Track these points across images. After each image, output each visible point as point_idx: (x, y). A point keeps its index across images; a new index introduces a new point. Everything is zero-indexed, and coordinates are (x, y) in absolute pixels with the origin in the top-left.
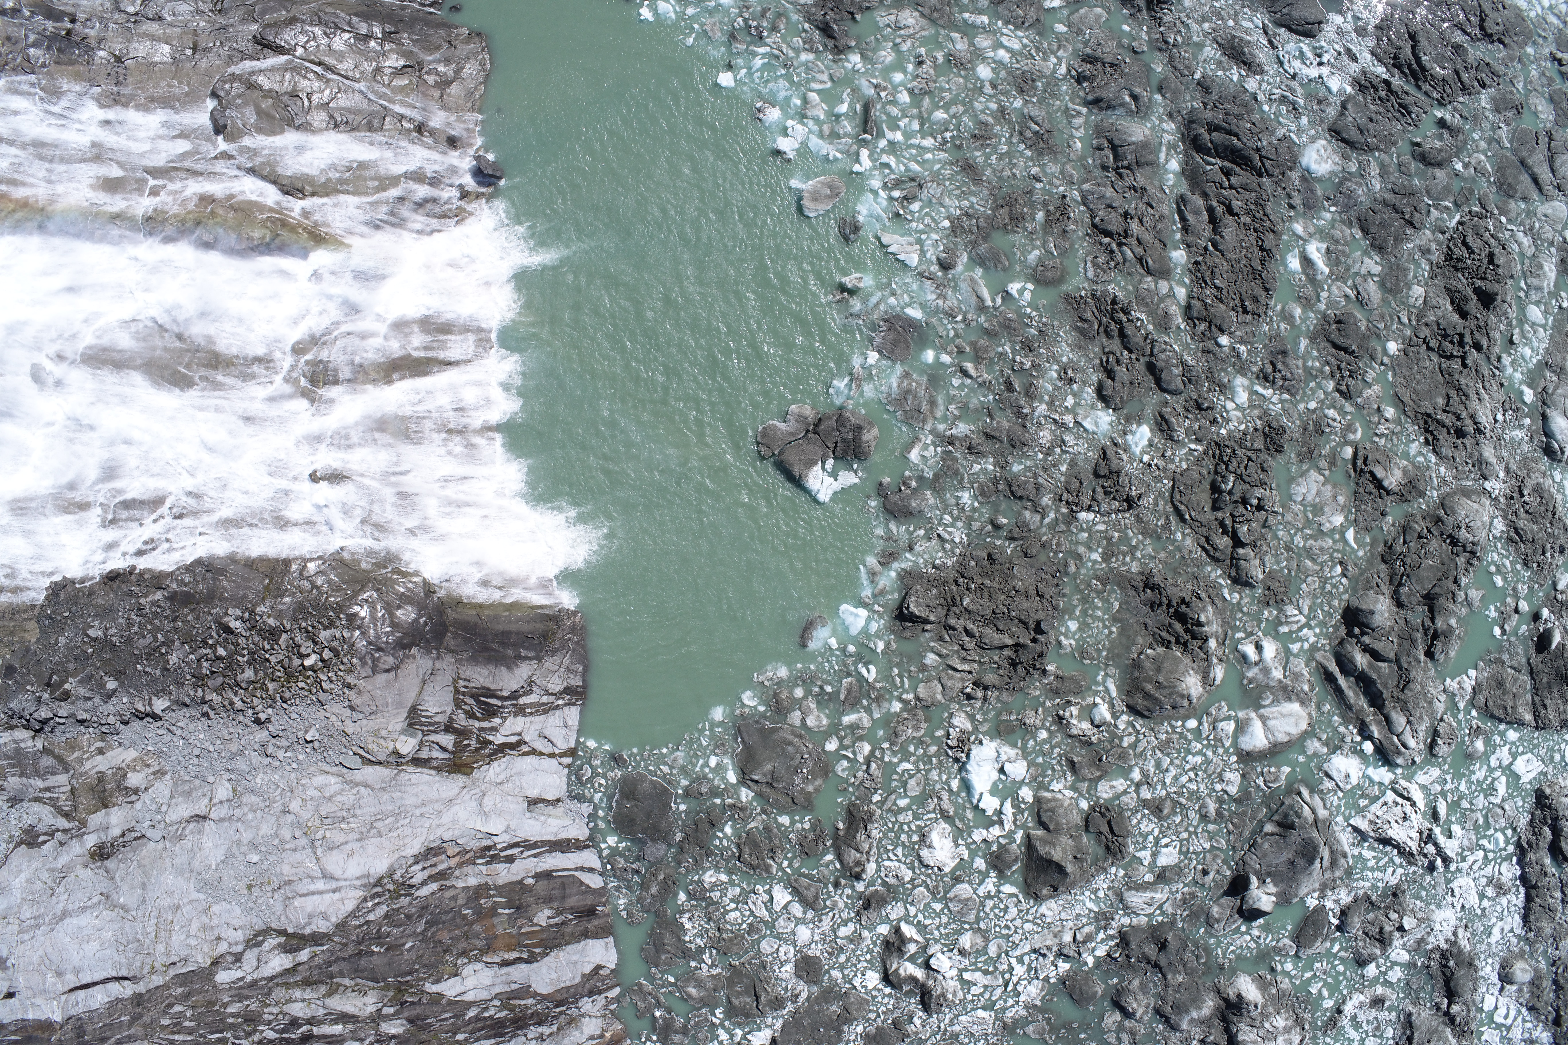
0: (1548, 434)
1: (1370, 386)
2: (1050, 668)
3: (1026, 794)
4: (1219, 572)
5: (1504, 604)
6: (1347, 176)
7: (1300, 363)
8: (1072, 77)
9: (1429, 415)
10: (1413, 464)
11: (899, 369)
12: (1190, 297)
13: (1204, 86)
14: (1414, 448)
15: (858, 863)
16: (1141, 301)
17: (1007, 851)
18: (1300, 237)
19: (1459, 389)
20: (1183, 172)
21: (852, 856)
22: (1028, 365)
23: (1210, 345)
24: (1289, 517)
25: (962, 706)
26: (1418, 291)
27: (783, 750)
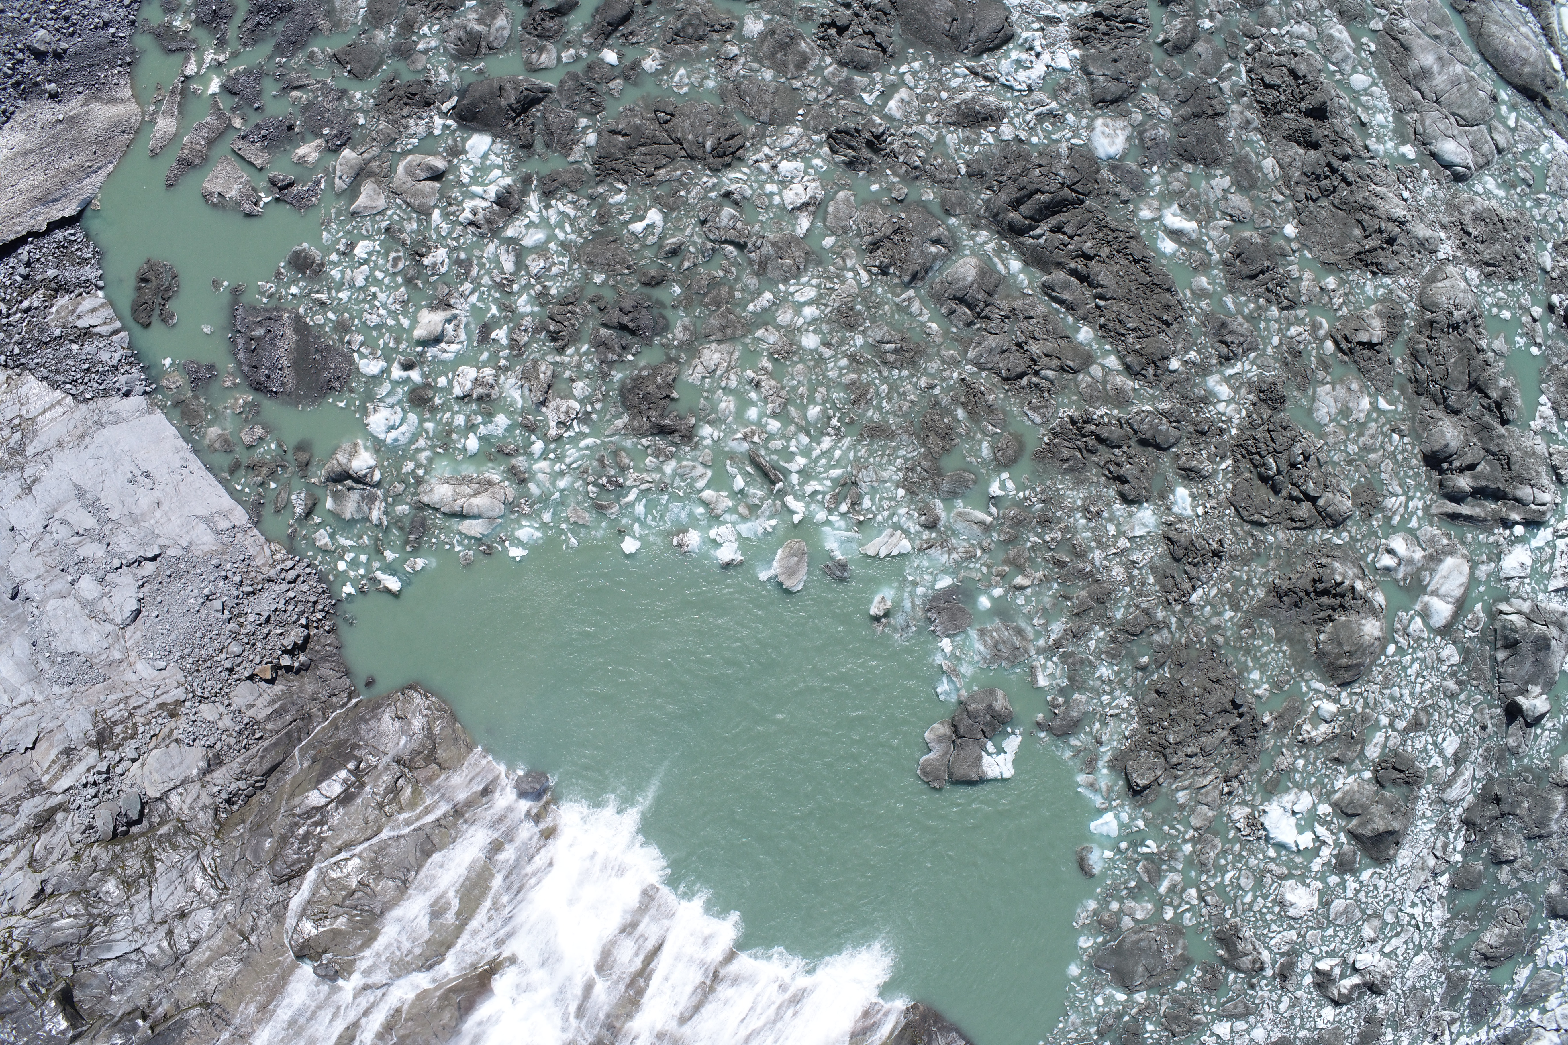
0: (1448, 166)
1: (1300, 278)
2: (1266, 719)
3: (1324, 809)
4: (1319, 532)
5: (1523, 325)
6: (1139, 130)
7: (1240, 319)
8: (876, 274)
9: (1359, 253)
10: (1379, 301)
11: (973, 634)
12: (1121, 358)
13: (975, 174)
14: (1369, 289)
15: (1254, 962)
16: (1089, 399)
17: (1344, 854)
18: (1153, 220)
19: (1362, 208)
20: (1025, 262)
21: (1246, 962)
22: (1059, 535)
23: (1168, 378)
24: (1331, 440)
25: (1230, 804)
26: (1269, 163)
27: (1140, 949)
